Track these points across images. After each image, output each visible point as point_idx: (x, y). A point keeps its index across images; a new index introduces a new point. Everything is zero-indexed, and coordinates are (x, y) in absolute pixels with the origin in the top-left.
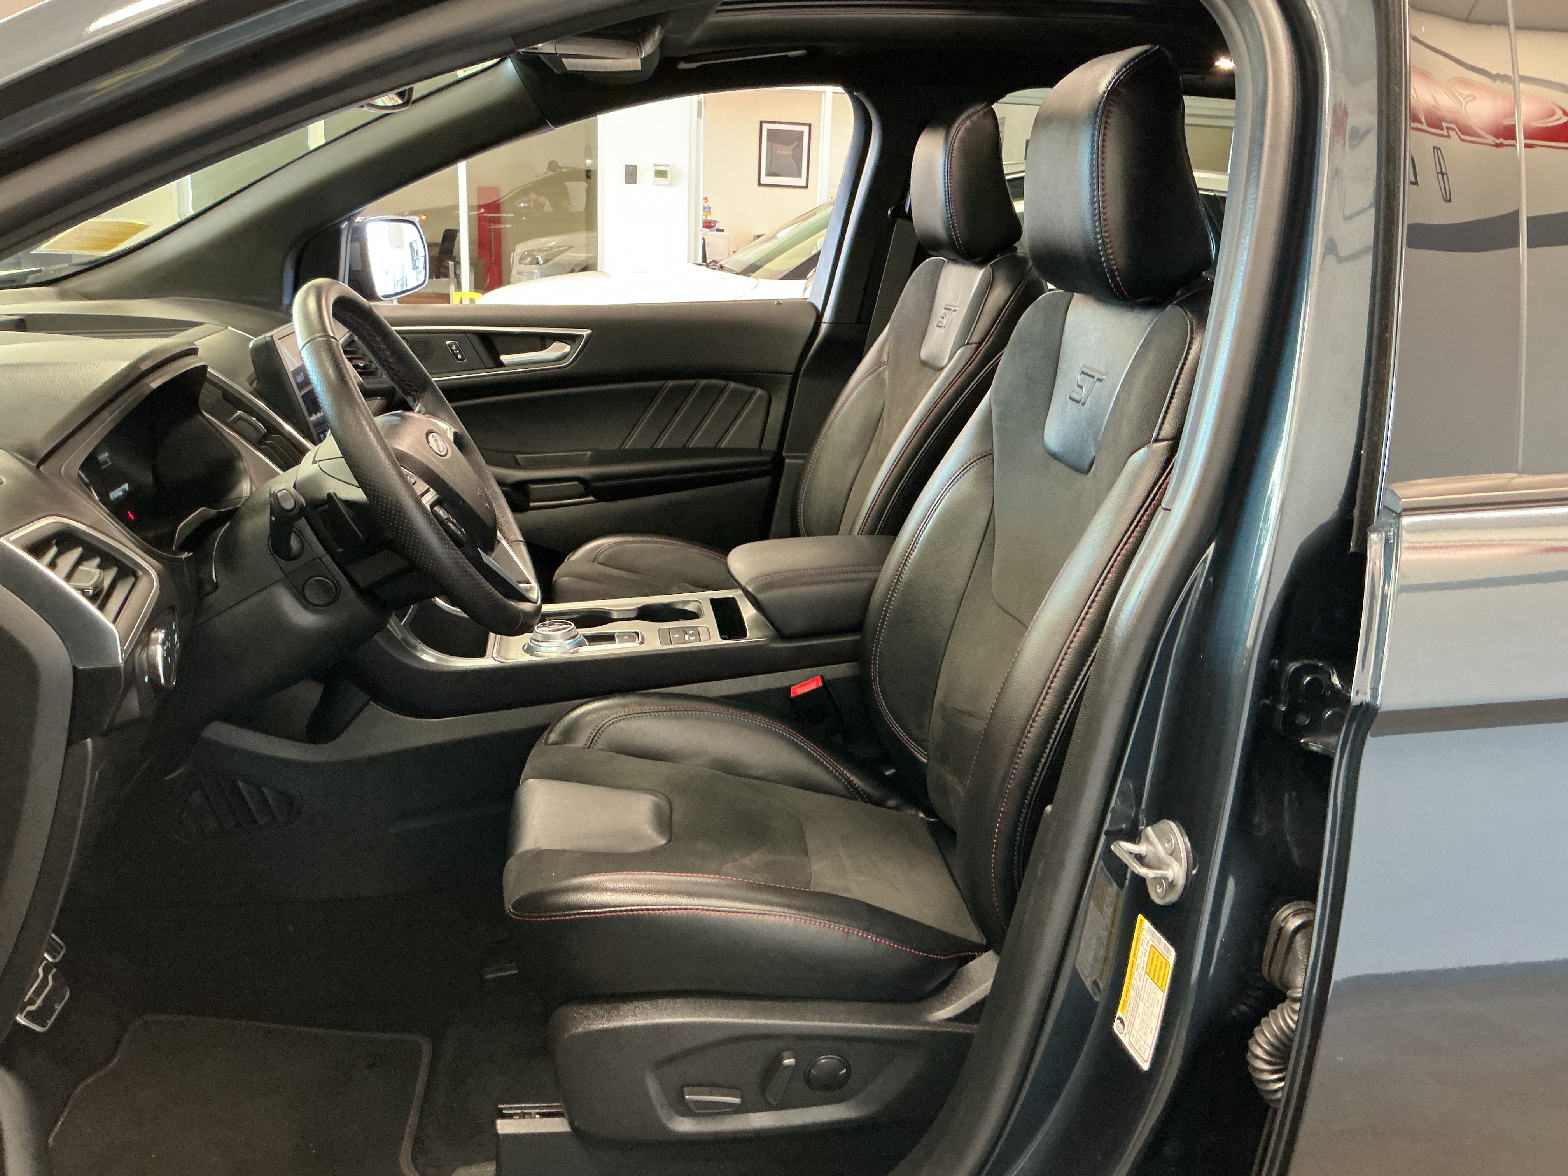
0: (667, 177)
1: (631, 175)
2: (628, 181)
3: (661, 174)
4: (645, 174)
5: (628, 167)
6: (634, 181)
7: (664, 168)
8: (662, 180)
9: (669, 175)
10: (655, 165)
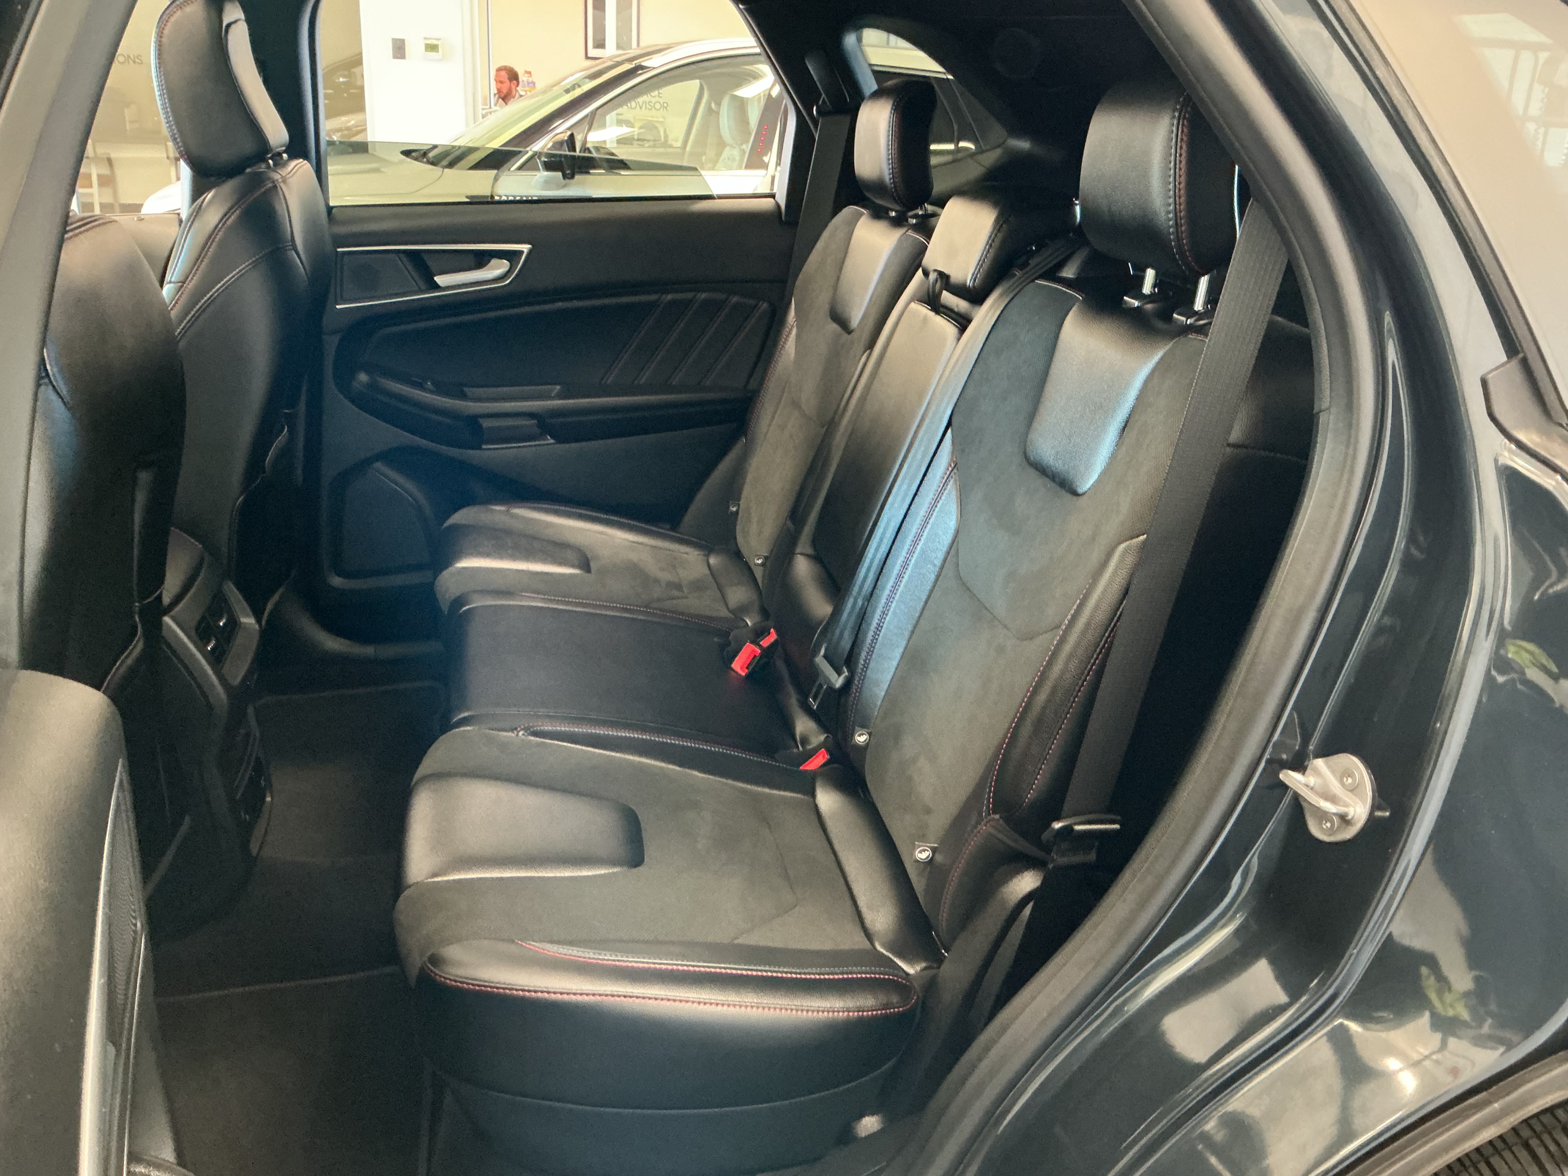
0: (438, 52)
1: (399, 49)
2: (395, 57)
3: (432, 48)
4: (415, 48)
5: (395, 41)
6: (403, 57)
7: (435, 42)
8: (432, 54)
9: (440, 50)
10: (425, 38)
